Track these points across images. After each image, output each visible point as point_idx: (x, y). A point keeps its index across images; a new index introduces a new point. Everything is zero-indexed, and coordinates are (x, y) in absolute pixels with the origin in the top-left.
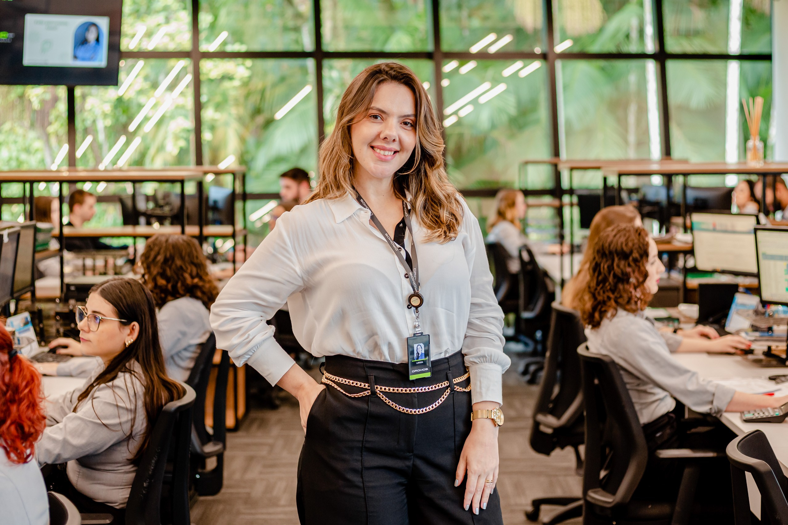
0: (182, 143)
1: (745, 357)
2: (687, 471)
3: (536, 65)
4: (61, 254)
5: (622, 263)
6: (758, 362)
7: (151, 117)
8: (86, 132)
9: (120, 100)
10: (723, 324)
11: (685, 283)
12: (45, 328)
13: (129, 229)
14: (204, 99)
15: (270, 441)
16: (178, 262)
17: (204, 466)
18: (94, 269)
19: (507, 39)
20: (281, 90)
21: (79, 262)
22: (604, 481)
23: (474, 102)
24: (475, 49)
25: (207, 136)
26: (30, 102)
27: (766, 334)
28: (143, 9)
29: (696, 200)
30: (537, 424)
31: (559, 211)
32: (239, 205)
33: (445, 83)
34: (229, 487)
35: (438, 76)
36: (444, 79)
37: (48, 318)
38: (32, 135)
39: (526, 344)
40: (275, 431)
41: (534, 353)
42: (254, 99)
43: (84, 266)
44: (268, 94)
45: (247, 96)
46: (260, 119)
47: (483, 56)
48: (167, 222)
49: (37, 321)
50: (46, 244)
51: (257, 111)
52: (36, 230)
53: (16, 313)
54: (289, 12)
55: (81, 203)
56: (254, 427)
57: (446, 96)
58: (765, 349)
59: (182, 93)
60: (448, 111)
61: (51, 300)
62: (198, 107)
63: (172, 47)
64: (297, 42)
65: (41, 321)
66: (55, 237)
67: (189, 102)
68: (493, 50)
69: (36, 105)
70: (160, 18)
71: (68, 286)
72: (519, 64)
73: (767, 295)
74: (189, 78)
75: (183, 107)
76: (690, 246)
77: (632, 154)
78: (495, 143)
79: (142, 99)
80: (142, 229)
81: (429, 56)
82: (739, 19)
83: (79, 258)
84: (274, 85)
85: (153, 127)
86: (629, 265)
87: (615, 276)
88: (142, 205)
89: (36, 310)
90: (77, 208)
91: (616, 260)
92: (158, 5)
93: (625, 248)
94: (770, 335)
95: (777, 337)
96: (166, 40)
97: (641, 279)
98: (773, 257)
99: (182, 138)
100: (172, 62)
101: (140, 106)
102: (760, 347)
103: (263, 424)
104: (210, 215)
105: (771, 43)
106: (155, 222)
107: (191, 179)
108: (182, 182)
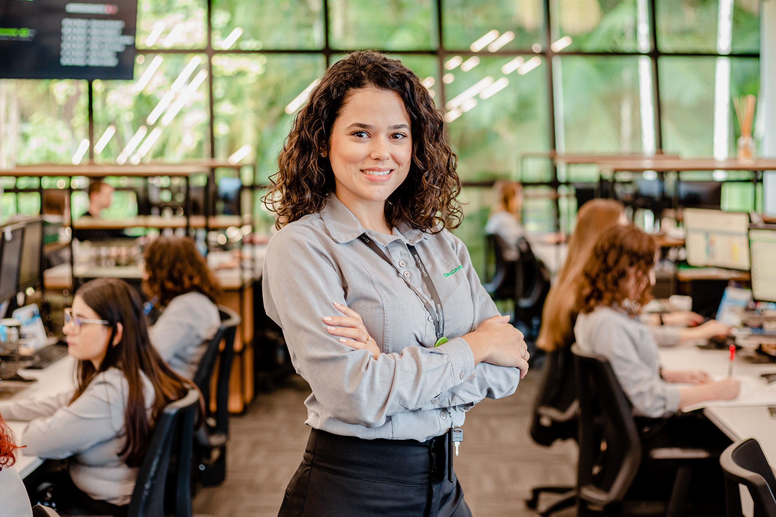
0: (199, 137)
2: (681, 472)
3: (535, 63)
6: (749, 359)
8: (108, 123)
9: (140, 95)
11: (676, 274)
13: (142, 220)
15: (275, 425)
17: (209, 456)
18: (108, 259)
19: (508, 37)
21: (93, 252)
22: (598, 477)
23: (477, 97)
24: (477, 46)
25: (221, 129)
26: (54, 96)
27: (757, 331)
28: (163, 7)
29: (689, 194)
30: (537, 417)
31: (556, 202)
32: (246, 197)
33: (448, 79)
35: (442, 71)
36: (447, 75)
37: (57, 309)
38: (59, 125)
40: (281, 415)
42: (270, 93)
43: (98, 255)
44: (282, 89)
45: (263, 91)
47: (484, 53)
48: (180, 212)
49: (45, 313)
50: (56, 237)
51: (272, 104)
52: (44, 224)
53: (25, 305)
54: (302, 11)
55: (98, 192)
56: (261, 412)
57: (449, 92)
58: (757, 346)
60: (451, 104)
61: (59, 290)
62: (212, 102)
63: (189, 45)
64: (308, 39)
65: (48, 314)
67: (204, 97)
68: (494, 47)
69: (61, 100)
71: (77, 279)
72: (518, 61)
73: (760, 293)
74: (203, 75)
75: (197, 103)
76: (682, 240)
77: (626, 148)
78: (496, 135)
79: (159, 94)
80: (154, 220)
81: (433, 53)
82: (729, 19)
85: (173, 119)
88: (155, 196)
89: (44, 302)
90: (96, 196)
92: (177, 5)
94: (761, 332)
95: (768, 334)
96: (183, 38)
102: (750, 345)
104: (220, 206)
105: (759, 42)
106: (167, 213)
107: (197, 174)
108: (187, 177)
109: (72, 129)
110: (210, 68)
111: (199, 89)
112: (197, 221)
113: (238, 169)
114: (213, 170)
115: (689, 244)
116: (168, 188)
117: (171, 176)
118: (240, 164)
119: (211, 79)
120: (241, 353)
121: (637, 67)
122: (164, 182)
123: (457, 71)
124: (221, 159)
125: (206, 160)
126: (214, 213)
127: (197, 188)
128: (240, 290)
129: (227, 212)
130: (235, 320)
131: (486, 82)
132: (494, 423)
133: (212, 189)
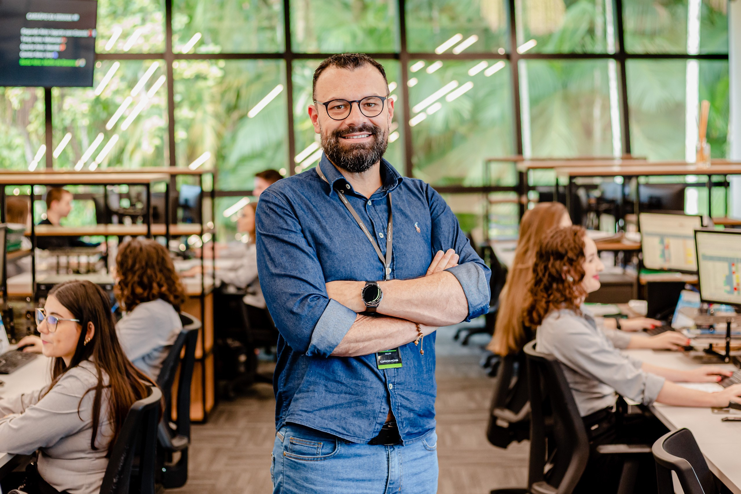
0: (157, 142)
1: (686, 353)
2: (627, 467)
3: (500, 65)
4: (33, 254)
6: (699, 360)
7: (127, 117)
8: (65, 130)
9: (97, 100)
10: (669, 321)
11: (638, 279)
12: (16, 326)
13: (102, 228)
14: (177, 98)
15: (236, 433)
17: (170, 460)
18: (68, 267)
19: (472, 40)
20: (256, 88)
21: (53, 260)
22: (549, 474)
23: (442, 100)
24: (440, 50)
25: (180, 134)
26: (10, 102)
27: (707, 331)
28: (120, 10)
29: (651, 198)
30: (494, 419)
32: (207, 203)
33: (412, 82)
34: (195, 478)
35: (405, 76)
36: (410, 79)
37: (20, 316)
38: (14, 131)
40: (242, 423)
42: (231, 97)
43: (58, 264)
44: (244, 92)
45: (223, 94)
46: (235, 115)
47: (448, 57)
48: (140, 220)
49: (8, 320)
50: (18, 244)
51: (233, 107)
52: (7, 231)
54: (265, 12)
55: (58, 199)
56: (222, 419)
57: (412, 97)
58: (707, 346)
59: (158, 93)
60: (416, 109)
61: (22, 298)
62: (172, 106)
63: (146, 49)
65: (12, 320)
66: (27, 236)
67: (163, 101)
68: (458, 51)
69: (16, 104)
70: (137, 18)
71: (39, 285)
72: (483, 64)
73: (707, 294)
74: (163, 79)
75: (157, 107)
76: (638, 245)
79: (117, 99)
80: (114, 228)
81: (395, 56)
82: (698, 18)
83: (53, 256)
84: (251, 82)
85: (131, 124)
88: (114, 204)
89: (6, 309)
90: (55, 205)
91: (551, 260)
92: (135, 6)
93: (561, 249)
94: (711, 333)
95: (718, 335)
96: (141, 41)
98: (712, 258)
99: (158, 136)
100: (147, 63)
101: (117, 106)
102: (701, 344)
103: (231, 417)
104: (180, 213)
105: (727, 43)
106: (128, 220)
107: (158, 181)
108: (147, 185)
109: (28, 135)
110: (171, 78)
112: (158, 228)
113: (199, 175)
114: (173, 176)
115: (645, 249)
116: (128, 196)
117: (131, 184)
118: (200, 170)
119: (171, 84)
120: (202, 360)
122: (124, 189)
123: (421, 74)
124: (181, 166)
125: (166, 167)
126: (175, 222)
127: (158, 195)
128: (201, 297)
129: (187, 220)
130: (197, 324)
131: (454, 84)
132: (456, 429)
133: (172, 195)
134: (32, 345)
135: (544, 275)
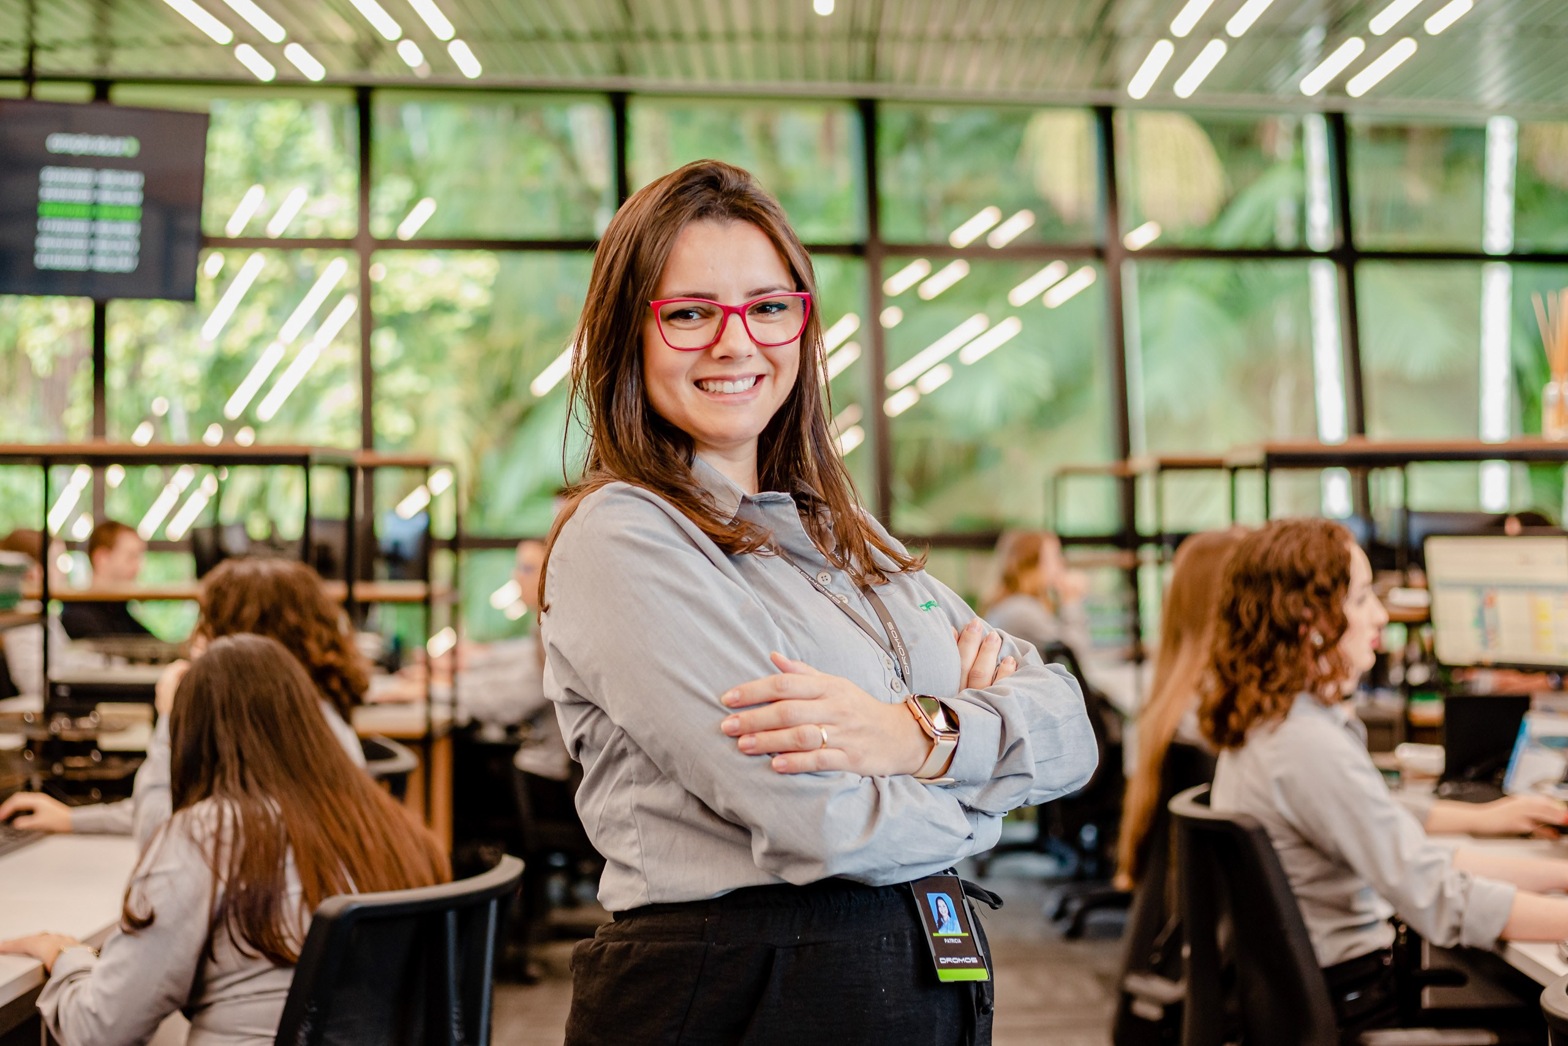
3: (1085, 277)
5: (1292, 598)
10: (1496, 783)
11: (1406, 713)
16: (292, 617)
19: (1021, 222)
23: (952, 359)
24: (962, 236)
26: (27, 360)
31: (1132, 578)
32: (441, 561)
33: (891, 317)
35: (876, 300)
36: (887, 308)
39: (1061, 859)
41: (1079, 877)
42: (499, 368)
46: (511, 408)
47: (978, 252)
51: (504, 392)
55: (109, 545)
57: (893, 347)
60: (897, 377)
67: (350, 355)
68: (1001, 239)
69: (42, 368)
71: (54, 686)
74: (349, 306)
76: (1423, 612)
78: (996, 457)
81: (856, 251)
82: (1509, 192)
86: (1307, 604)
87: (1272, 624)
91: (1278, 592)
93: (1300, 566)
97: (1332, 635)
104: (382, 567)
110: (366, 290)
111: (340, 336)
115: (1439, 616)
119: (367, 323)
121: (1306, 283)
123: (912, 299)
126: (369, 576)
127: (328, 522)
128: (426, 742)
129: (398, 577)
131: (975, 323)
134: (30, 812)
135: (1256, 626)
